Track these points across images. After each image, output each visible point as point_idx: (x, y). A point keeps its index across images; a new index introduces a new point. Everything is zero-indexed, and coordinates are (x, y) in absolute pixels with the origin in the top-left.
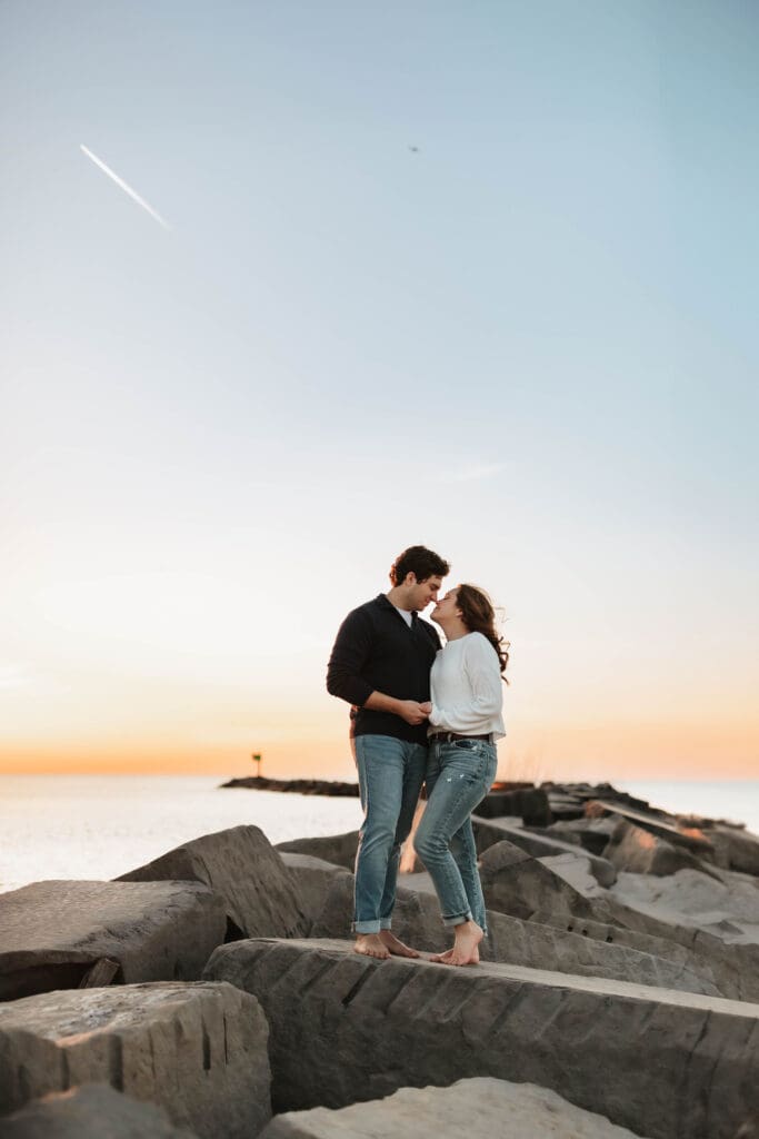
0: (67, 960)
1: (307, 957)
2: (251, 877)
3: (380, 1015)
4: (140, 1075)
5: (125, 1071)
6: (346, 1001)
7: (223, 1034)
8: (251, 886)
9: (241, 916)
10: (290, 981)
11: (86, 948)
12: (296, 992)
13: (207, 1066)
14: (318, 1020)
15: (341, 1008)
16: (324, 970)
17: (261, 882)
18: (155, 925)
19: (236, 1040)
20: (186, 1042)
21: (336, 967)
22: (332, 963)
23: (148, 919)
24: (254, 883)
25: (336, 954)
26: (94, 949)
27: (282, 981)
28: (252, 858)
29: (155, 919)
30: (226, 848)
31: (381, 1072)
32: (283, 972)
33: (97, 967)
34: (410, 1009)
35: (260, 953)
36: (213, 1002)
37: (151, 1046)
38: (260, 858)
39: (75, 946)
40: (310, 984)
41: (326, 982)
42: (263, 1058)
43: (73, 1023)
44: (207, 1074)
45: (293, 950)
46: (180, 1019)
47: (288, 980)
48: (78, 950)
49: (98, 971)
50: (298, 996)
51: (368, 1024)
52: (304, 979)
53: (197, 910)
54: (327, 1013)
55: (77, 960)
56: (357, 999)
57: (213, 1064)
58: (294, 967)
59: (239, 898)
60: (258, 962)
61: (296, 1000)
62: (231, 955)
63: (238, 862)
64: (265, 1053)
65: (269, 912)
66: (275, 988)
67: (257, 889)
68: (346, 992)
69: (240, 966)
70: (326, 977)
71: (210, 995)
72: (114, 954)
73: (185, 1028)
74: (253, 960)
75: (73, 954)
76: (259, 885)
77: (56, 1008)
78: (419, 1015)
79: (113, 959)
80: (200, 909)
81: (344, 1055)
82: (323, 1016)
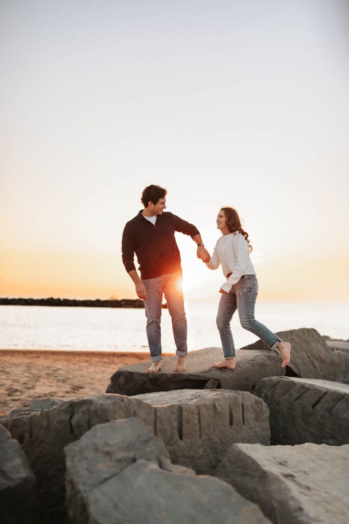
0: (197, 378)
1: (298, 386)
2: (306, 352)
3: (328, 414)
4: (191, 423)
5: (183, 420)
6: (314, 406)
7: (241, 412)
8: (305, 355)
9: (297, 368)
10: (290, 395)
11: (205, 374)
12: (292, 400)
13: (231, 424)
14: (301, 413)
15: (310, 409)
16: (305, 392)
17: (311, 354)
18: (241, 367)
19: (250, 416)
20: (219, 413)
21: (310, 391)
22: (308, 389)
23: (239, 365)
24: (307, 354)
25: (312, 385)
26: (209, 375)
27: (287, 396)
28: (307, 342)
29: (242, 365)
30: (291, 337)
31: (327, 439)
32: (288, 391)
33: (209, 382)
34: (341, 413)
35: (278, 382)
36: (235, 399)
37: (199, 412)
38: (312, 343)
39: (201, 373)
40: (299, 397)
41: (305, 397)
42: (267, 425)
43: (179, 401)
44: (231, 427)
45: (293, 383)
46: (216, 403)
47: (289, 395)
48: (202, 375)
49: (209, 384)
50: (293, 402)
51: (322, 417)
52: (296, 395)
53: (267, 363)
54: (305, 410)
55: (200, 379)
56: (318, 406)
57: (234, 423)
58: (293, 389)
59: (297, 359)
60: (277, 386)
61: (293, 404)
62: (267, 382)
63: (298, 344)
64: (268, 423)
65: (315, 367)
66: (284, 398)
67: (308, 356)
68: (314, 403)
69: (270, 387)
70: (305, 395)
71: (236, 396)
72: (216, 378)
73: (218, 407)
74: (276, 385)
75: (199, 376)
76: (309, 354)
77: (178, 395)
78: (343, 416)
79: (216, 380)
80: (269, 362)
81: (312, 429)
82: (303, 412)
